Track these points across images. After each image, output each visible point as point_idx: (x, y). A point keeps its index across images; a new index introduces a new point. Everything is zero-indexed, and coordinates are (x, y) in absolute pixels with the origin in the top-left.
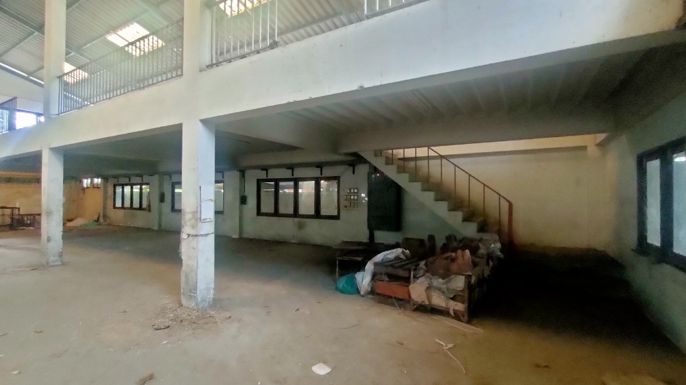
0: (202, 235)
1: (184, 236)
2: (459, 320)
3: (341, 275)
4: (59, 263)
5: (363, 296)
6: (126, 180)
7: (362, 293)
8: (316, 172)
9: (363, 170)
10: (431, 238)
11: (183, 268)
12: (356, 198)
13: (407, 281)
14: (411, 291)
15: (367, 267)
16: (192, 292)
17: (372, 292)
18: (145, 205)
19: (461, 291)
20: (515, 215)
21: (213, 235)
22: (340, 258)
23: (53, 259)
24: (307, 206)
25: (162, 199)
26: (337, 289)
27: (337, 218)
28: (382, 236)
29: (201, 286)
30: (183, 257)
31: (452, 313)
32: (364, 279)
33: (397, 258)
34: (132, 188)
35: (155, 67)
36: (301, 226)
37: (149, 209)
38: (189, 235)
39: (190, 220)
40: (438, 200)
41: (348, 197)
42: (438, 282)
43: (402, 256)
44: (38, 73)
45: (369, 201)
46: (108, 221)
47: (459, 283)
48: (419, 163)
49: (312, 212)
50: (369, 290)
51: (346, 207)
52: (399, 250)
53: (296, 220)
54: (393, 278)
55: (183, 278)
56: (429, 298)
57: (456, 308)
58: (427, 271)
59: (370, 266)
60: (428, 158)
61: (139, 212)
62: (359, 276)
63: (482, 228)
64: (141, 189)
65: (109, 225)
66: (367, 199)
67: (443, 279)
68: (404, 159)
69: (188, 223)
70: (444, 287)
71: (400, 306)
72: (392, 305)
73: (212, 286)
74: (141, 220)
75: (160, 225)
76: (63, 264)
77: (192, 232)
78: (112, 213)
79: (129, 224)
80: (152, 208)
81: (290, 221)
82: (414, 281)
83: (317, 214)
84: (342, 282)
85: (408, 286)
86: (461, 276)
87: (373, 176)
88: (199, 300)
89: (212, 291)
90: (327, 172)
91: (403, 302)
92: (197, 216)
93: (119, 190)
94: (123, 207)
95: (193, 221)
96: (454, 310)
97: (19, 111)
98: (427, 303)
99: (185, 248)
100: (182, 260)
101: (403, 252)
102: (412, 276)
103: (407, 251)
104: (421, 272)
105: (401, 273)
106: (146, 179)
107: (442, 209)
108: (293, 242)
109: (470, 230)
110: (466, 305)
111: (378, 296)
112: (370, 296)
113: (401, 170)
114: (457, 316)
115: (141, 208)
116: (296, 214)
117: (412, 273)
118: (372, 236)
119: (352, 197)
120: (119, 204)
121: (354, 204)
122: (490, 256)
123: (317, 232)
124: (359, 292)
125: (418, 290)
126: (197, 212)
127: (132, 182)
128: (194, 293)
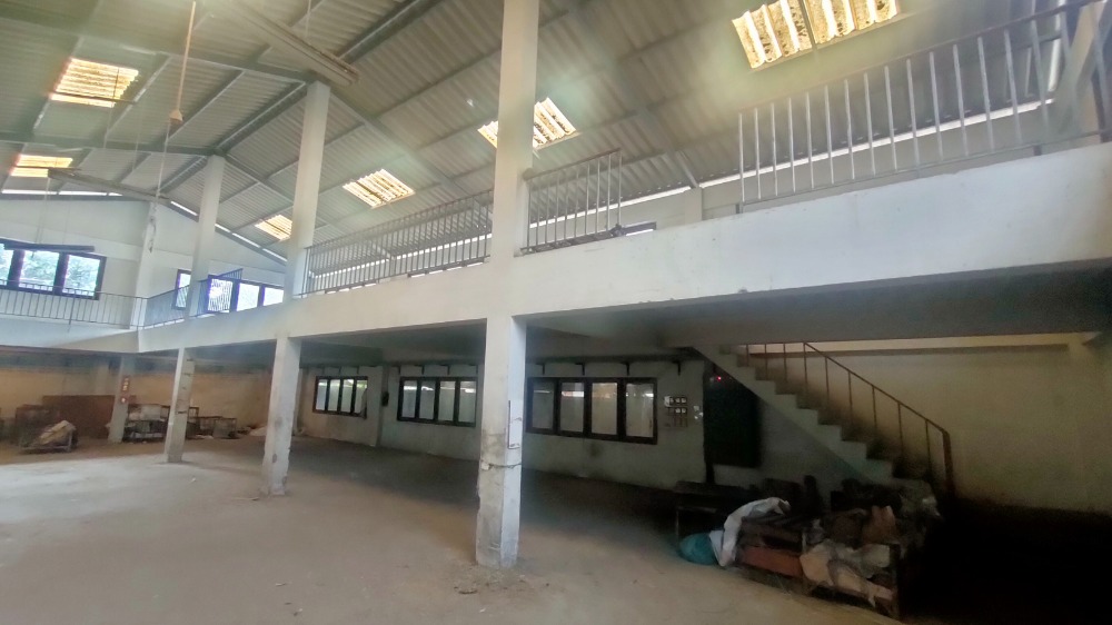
0: (509, 467)
1: (484, 466)
2: (886, 614)
3: (684, 534)
4: (282, 492)
5: (723, 568)
6: (334, 372)
7: (722, 563)
8: (618, 370)
9: (694, 370)
10: (810, 480)
11: (481, 510)
12: (684, 411)
13: (796, 549)
14: (804, 565)
15: (726, 524)
16: (492, 545)
17: (737, 563)
18: (358, 409)
19: (887, 569)
20: (954, 451)
21: (520, 467)
22: (681, 508)
23: (277, 486)
24: (605, 421)
25: (385, 400)
26: (681, 555)
27: (652, 441)
28: (728, 475)
29: (505, 537)
30: (481, 496)
31: (871, 600)
32: (725, 541)
33: (772, 512)
34: (342, 384)
35: (417, 235)
36: (594, 452)
37: (364, 415)
38: (491, 465)
39: (494, 444)
40: (823, 424)
41: (672, 410)
42: (846, 552)
43: (779, 511)
44: (243, 230)
45: (705, 418)
46: (304, 430)
47: (881, 556)
48: (790, 361)
49: (613, 431)
50: (734, 558)
51: (668, 425)
52: (774, 501)
53: (588, 441)
54: (773, 543)
55: (480, 523)
56: (833, 576)
57: (879, 595)
58: (826, 536)
59: (732, 523)
60: (805, 355)
61: (350, 418)
62: (715, 536)
63: (901, 470)
64: (355, 386)
65: (305, 435)
66: (701, 414)
67: (855, 548)
68: (767, 356)
69: (490, 450)
70: (857, 560)
71: (788, 588)
72: (773, 584)
73: (517, 538)
74: (352, 431)
75: (379, 440)
76: (287, 494)
77: (495, 461)
78: (309, 417)
79: (333, 436)
80: (368, 413)
81: (578, 443)
82: (808, 551)
83: (621, 435)
84: (690, 544)
85: (798, 557)
86: (884, 547)
87: (712, 379)
88: (503, 557)
89: (516, 546)
90: (638, 370)
91: (793, 582)
92: (503, 442)
93: (323, 384)
94: (326, 411)
95: (497, 447)
96: (875, 598)
97: (244, 282)
98: (831, 583)
99: (484, 483)
100: (478, 500)
101: (780, 505)
102: (804, 542)
103: (786, 503)
104: (818, 537)
105: (786, 536)
106: (364, 371)
107: (832, 438)
108: (581, 476)
109: (881, 473)
110: (895, 590)
111: (748, 568)
112: (735, 569)
113: (762, 375)
114: (881, 608)
115: (352, 413)
116: (587, 432)
117: (804, 537)
118: (710, 474)
119: (678, 411)
120: (320, 406)
121: (682, 421)
122: (921, 517)
123: (620, 462)
124: (715, 562)
125: (815, 563)
126: (504, 434)
127: (343, 374)
128: (496, 547)
